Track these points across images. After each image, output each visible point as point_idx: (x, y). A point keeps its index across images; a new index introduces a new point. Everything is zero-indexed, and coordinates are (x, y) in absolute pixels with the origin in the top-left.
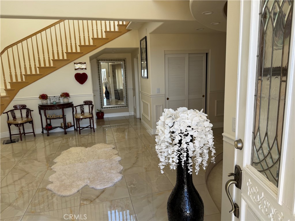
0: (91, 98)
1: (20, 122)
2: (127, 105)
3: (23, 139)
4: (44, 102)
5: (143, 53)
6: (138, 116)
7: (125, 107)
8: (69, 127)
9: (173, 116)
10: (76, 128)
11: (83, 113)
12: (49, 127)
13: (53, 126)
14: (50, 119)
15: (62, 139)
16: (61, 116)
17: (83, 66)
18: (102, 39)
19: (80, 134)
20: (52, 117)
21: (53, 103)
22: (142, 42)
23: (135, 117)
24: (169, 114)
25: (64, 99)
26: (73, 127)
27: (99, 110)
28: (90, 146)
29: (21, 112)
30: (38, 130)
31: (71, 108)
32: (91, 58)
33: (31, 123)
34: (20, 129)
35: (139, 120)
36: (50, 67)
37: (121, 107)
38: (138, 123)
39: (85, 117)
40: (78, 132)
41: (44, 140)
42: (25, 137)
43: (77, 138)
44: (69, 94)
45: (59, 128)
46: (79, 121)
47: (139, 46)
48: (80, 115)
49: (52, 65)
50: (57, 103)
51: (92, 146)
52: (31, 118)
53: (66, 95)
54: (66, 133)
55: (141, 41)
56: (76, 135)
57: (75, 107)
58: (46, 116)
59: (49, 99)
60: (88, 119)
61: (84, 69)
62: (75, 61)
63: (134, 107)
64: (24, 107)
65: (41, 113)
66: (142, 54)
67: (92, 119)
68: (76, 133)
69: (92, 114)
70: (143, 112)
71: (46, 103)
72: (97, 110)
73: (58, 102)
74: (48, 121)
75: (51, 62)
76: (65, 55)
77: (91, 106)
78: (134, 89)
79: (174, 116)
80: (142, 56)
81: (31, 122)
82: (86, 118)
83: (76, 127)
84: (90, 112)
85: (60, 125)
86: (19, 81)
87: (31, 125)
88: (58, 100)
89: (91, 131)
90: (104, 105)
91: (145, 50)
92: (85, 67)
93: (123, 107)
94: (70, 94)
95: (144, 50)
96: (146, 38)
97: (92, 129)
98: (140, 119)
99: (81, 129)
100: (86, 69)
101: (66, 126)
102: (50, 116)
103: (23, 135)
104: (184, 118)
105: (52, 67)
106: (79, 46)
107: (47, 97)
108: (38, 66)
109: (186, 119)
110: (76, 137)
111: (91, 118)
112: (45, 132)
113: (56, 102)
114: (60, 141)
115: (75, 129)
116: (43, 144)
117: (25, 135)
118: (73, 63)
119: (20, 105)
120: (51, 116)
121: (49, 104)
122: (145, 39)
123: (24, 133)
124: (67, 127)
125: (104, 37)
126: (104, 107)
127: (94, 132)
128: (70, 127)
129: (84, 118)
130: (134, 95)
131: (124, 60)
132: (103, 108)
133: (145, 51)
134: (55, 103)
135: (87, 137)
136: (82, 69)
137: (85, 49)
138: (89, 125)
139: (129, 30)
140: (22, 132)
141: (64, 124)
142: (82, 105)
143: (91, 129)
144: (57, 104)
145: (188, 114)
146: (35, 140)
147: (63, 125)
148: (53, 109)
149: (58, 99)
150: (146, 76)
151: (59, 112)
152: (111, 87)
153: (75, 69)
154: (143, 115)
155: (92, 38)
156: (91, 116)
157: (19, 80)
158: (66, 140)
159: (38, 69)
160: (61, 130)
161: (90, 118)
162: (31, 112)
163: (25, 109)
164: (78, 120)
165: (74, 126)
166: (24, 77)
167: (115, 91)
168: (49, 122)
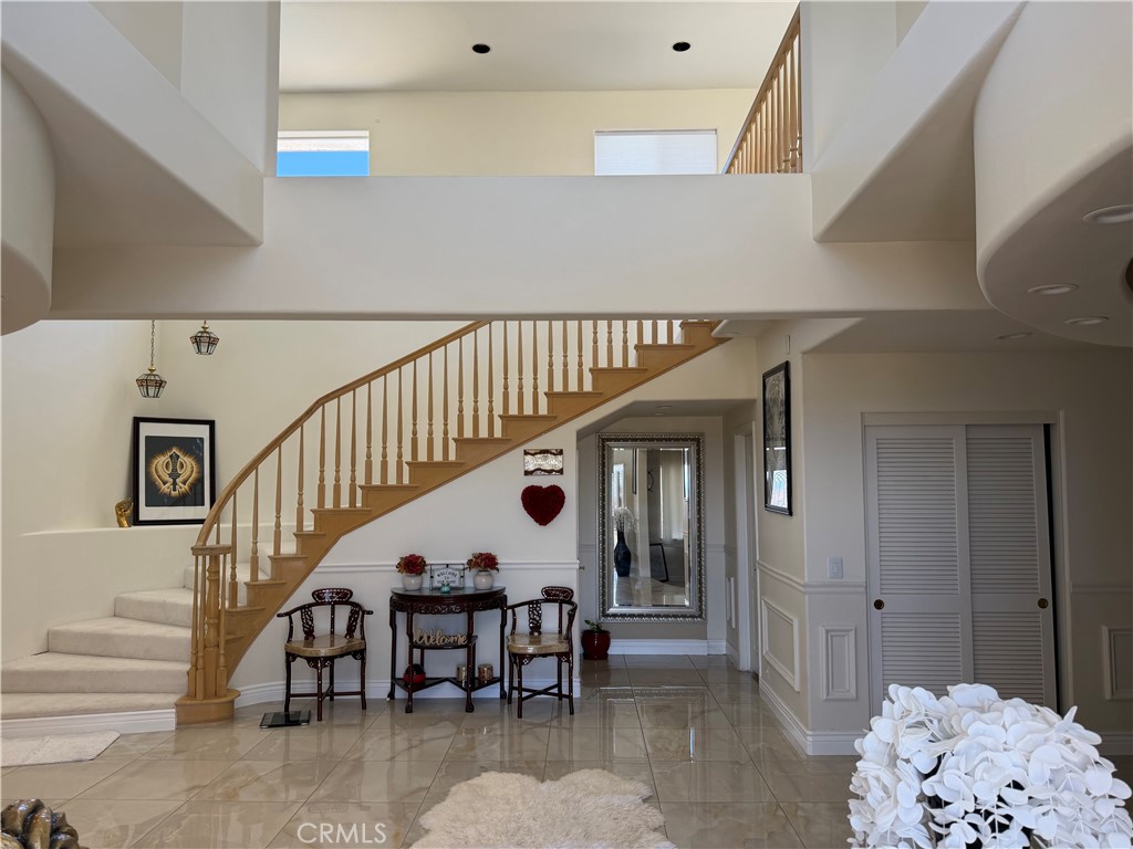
0: (567, 578)
1: (324, 651)
2: (700, 613)
3: (325, 715)
4: (412, 583)
5: (772, 417)
6: (745, 663)
7: (693, 616)
8: (482, 686)
9: (931, 721)
10: (506, 689)
11: (536, 634)
12: (415, 679)
13: (429, 675)
14: (423, 648)
15: (454, 730)
16: (462, 641)
17: (552, 462)
18: (625, 370)
19: (520, 716)
20: (431, 640)
21: (439, 589)
22: (770, 380)
23: (731, 664)
24: (914, 713)
25: (477, 575)
26: (498, 684)
27: (593, 624)
28: (556, 777)
29: (333, 613)
30: (379, 687)
31: (498, 612)
32: (582, 435)
33: (359, 656)
34: (320, 678)
35: (748, 680)
36: (445, 464)
37: (675, 616)
38: (746, 696)
39: (544, 652)
40: (515, 705)
41: (392, 727)
42: (332, 708)
43: (506, 732)
44: (498, 558)
45: (447, 684)
46: (522, 664)
47: (757, 394)
48: (527, 640)
49: (452, 457)
50: (452, 589)
51: (564, 775)
52: (363, 638)
53: (486, 562)
54: (470, 706)
55: (765, 376)
56: (506, 716)
57: (513, 607)
58: (410, 635)
59: (429, 573)
60: (554, 660)
61: (557, 471)
62: (531, 446)
63: (729, 622)
64: (344, 596)
65: (397, 623)
66: (768, 423)
67: (568, 661)
68: (506, 711)
69: (569, 639)
70: (766, 648)
71: (416, 587)
72: (587, 622)
73: (456, 584)
74: (417, 652)
75: (452, 445)
76: (498, 423)
77: (567, 608)
78: (731, 551)
79: (935, 722)
80: (769, 431)
81: (360, 654)
82: (545, 655)
83: (506, 684)
84: (560, 632)
85: (452, 674)
86: (342, 506)
87: (358, 663)
88: (457, 579)
89: (560, 707)
90: (611, 606)
91: (783, 409)
92: (559, 466)
93: (684, 616)
94: (500, 560)
95: (778, 410)
96: (786, 367)
97: (565, 700)
98: (756, 677)
99: (525, 694)
100: (561, 472)
101: (473, 680)
102: (425, 638)
103: (328, 698)
104: (989, 742)
105: (452, 463)
106: (545, 394)
107: (425, 565)
108: (410, 460)
109: (997, 750)
110: (502, 728)
111: (564, 656)
112: (400, 693)
113: (452, 585)
114: (447, 737)
115: (503, 695)
116: (388, 743)
117: (332, 699)
118: (520, 450)
119: (332, 590)
120: (429, 637)
121: (427, 593)
122: (782, 372)
123: (331, 694)
124: (477, 682)
125: (632, 363)
126: (612, 611)
127: (572, 713)
128: (487, 685)
129: (540, 655)
130: (732, 571)
131: (697, 441)
132: (608, 615)
133: (783, 415)
134: (446, 589)
135: (543, 731)
136: (550, 472)
137: (564, 404)
138: (555, 681)
139: (721, 341)
140: (325, 687)
141: (468, 669)
142: (537, 602)
143: (560, 699)
144: (453, 594)
145: (1004, 726)
146: (361, 725)
147: (464, 674)
148: (439, 612)
149: (458, 576)
150: (786, 506)
151: (454, 624)
152: (638, 531)
153: (527, 473)
154: (766, 663)
155: (590, 370)
156: (563, 648)
157: (345, 504)
158: (470, 736)
159: (406, 468)
160: (457, 693)
161: (559, 655)
162: (366, 616)
163: (347, 603)
164: (519, 659)
165: (501, 680)
166: (359, 492)
167: (651, 545)
168: (417, 660)
